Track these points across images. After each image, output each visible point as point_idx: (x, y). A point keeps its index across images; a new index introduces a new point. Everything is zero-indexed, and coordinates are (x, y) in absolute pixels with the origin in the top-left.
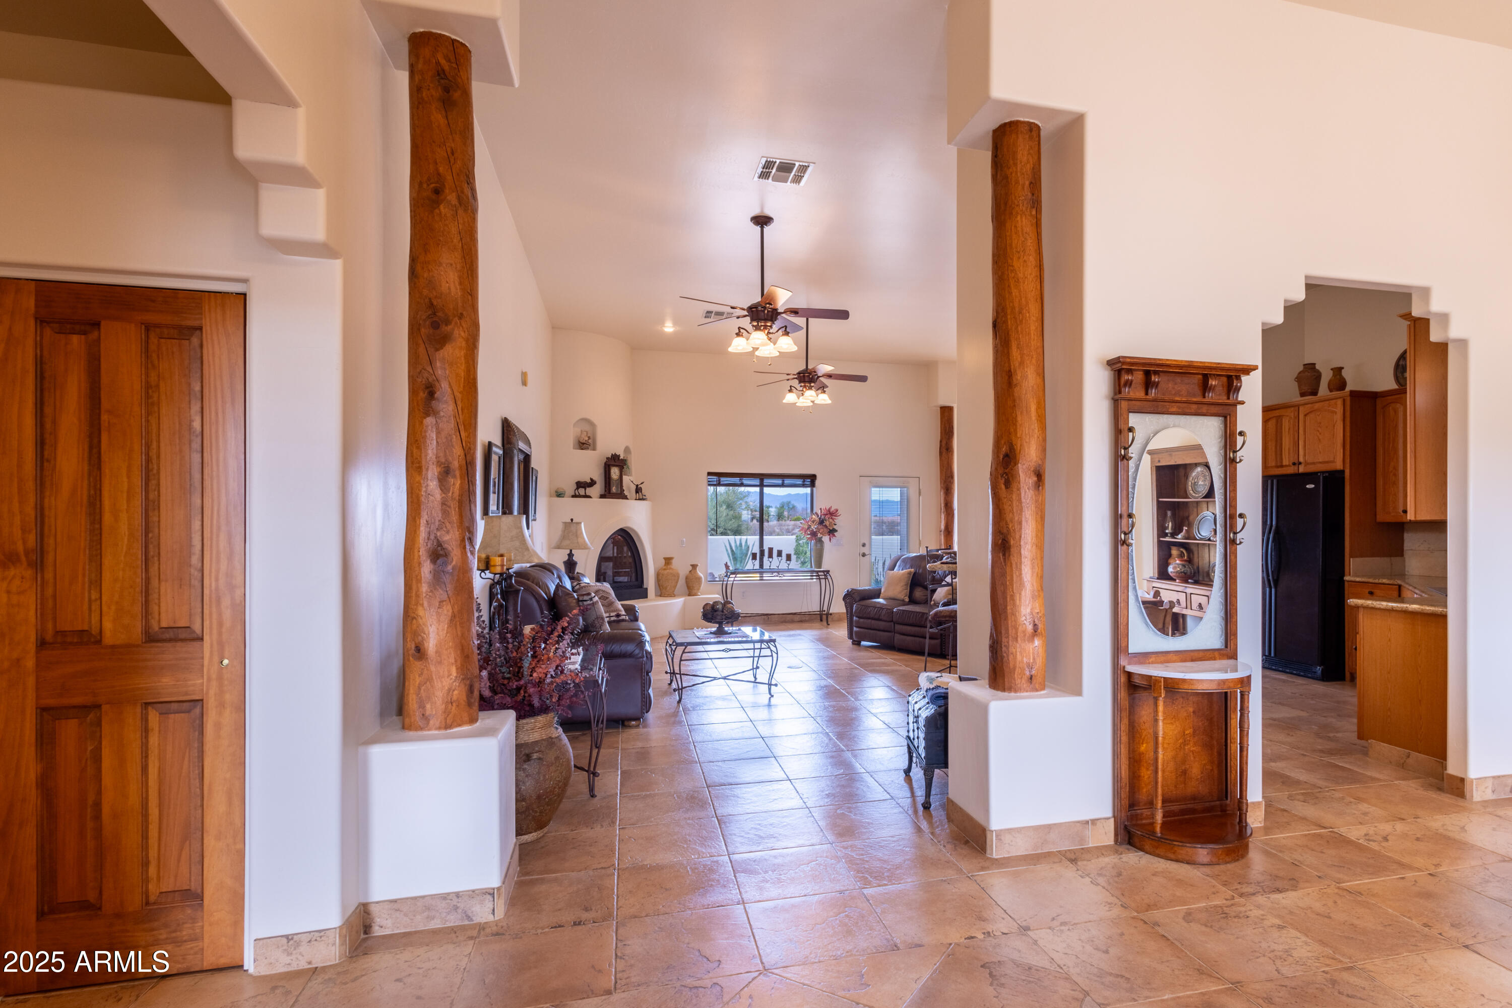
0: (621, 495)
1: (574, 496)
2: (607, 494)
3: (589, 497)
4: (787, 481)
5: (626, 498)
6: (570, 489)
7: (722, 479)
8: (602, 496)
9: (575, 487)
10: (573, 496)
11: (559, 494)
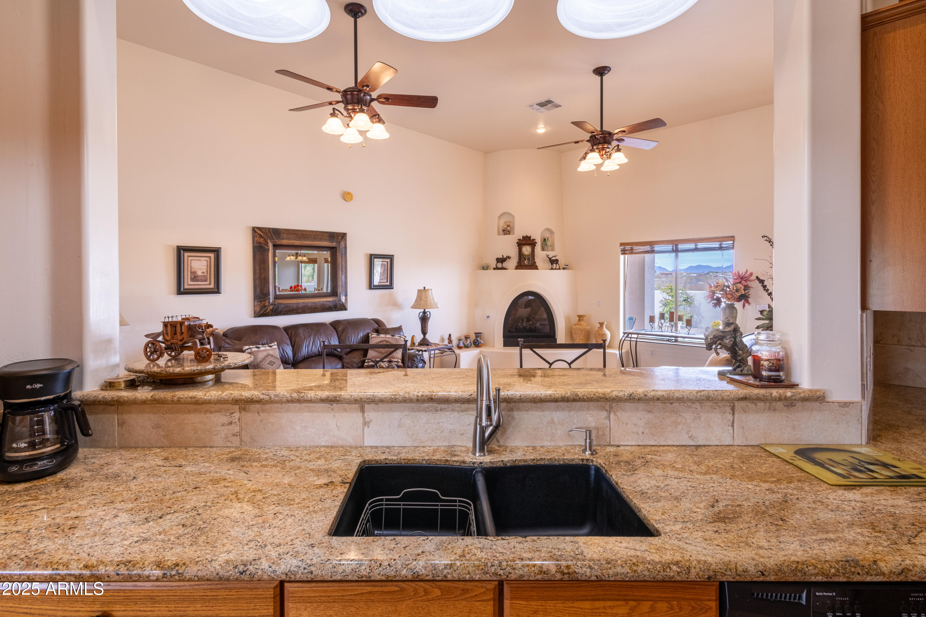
0: (533, 266)
1: (496, 268)
2: (520, 266)
3: (505, 269)
4: (700, 245)
5: (536, 268)
6: (493, 263)
7: (635, 248)
8: (517, 268)
9: (496, 262)
10: (494, 269)
11: (485, 268)
